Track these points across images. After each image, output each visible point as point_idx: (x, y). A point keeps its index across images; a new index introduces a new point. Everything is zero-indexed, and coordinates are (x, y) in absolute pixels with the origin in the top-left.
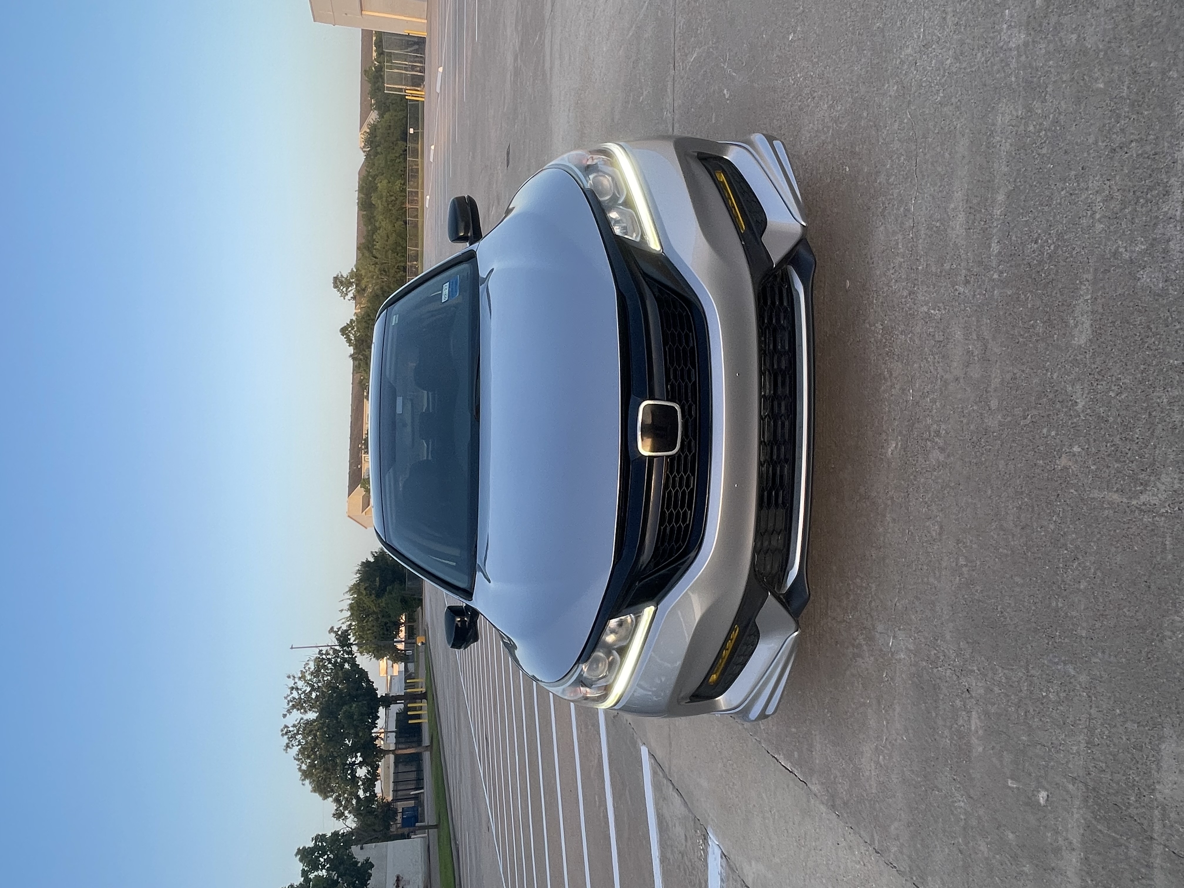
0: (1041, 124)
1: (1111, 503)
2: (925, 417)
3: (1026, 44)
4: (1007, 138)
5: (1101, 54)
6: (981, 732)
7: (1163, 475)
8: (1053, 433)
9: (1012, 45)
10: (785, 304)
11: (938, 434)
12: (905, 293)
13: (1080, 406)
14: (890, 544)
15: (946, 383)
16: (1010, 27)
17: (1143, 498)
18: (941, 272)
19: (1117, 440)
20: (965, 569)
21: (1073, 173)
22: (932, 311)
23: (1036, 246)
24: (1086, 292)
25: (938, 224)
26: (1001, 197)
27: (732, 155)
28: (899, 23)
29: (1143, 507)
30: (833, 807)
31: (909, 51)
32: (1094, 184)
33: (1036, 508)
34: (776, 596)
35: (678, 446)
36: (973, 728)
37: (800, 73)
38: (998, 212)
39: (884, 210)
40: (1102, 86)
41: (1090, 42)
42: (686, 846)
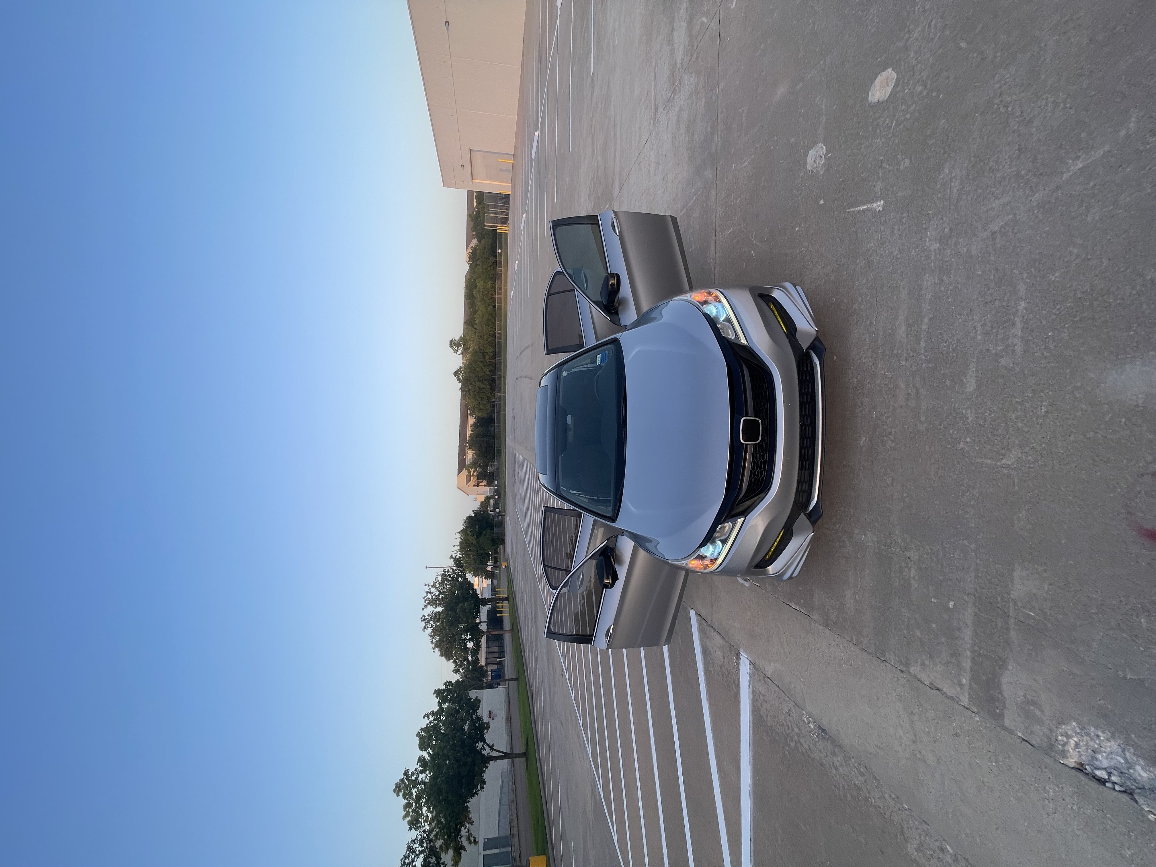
0: (948, 288)
1: (986, 464)
2: (883, 425)
3: (939, 249)
4: (929, 292)
5: (980, 259)
6: (917, 578)
7: (1013, 451)
8: (956, 433)
9: (932, 248)
10: (809, 369)
11: (890, 433)
12: (871, 364)
13: (970, 419)
14: (862, 489)
15: (895, 409)
16: (930, 240)
17: (1003, 461)
18: (892, 355)
19: (990, 435)
20: (907, 500)
21: (965, 312)
22: (887, 373)
23: (945, 345)
24: (973, 367)
25: (890, 331)
26: (926, 320)
27: (777, 294)
28: (866, 231)
29: (1003, 466)
30: (827, 626)
32: (976, 318)
33: (946, 468)
34: (805, 514)
35: (760, 439)
36: (912, 576)
37: (803, 248)
38: (924, 327)
39: (857, 322)
40: (980, 273)
41: (974, 252)
42: (724, 662)
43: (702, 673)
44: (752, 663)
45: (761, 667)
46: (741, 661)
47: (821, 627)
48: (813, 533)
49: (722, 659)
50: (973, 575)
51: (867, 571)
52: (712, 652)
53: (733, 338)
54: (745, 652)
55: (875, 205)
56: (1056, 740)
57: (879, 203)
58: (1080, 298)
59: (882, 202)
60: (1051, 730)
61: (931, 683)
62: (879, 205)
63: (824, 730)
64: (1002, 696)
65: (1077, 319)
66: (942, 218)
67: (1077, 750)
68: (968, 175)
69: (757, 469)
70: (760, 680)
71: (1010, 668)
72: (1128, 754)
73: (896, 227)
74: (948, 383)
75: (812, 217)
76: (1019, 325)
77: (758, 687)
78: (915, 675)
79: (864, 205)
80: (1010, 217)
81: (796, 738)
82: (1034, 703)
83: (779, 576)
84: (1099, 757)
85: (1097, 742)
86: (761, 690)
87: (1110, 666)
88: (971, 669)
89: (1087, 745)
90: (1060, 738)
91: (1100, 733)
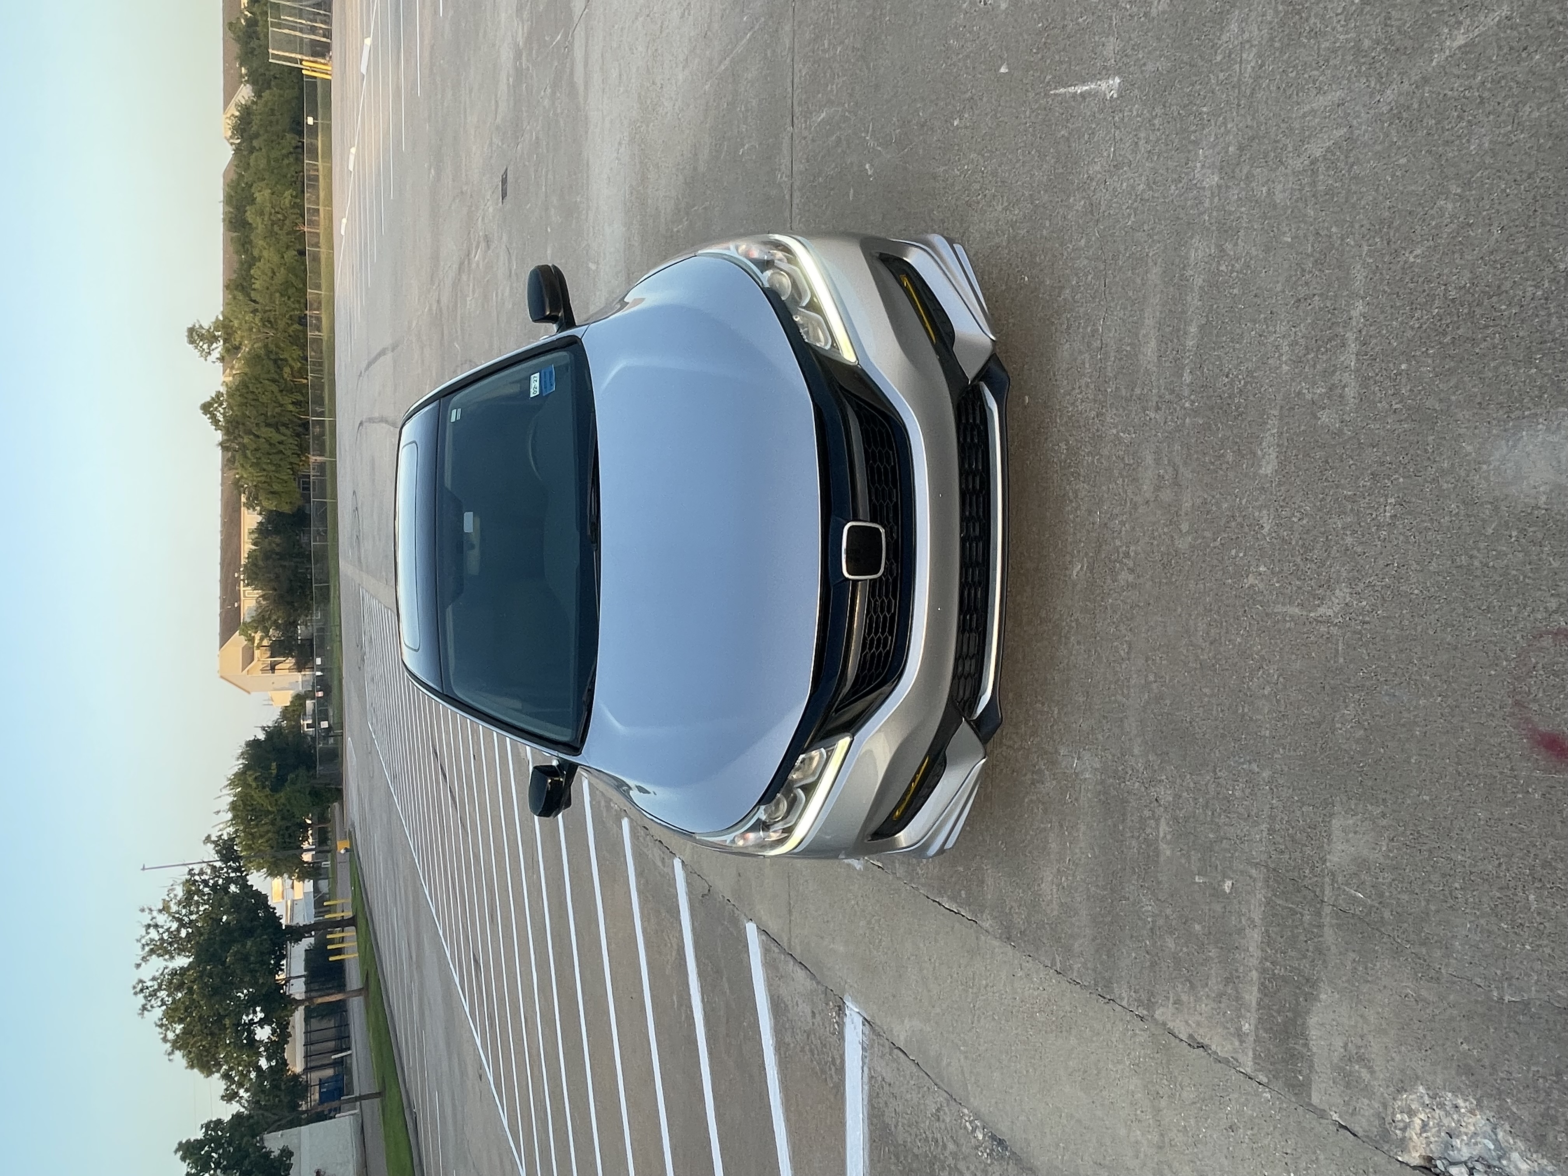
0: (1233, 266)
1: (1292, 616)
2: (1113, 538)
3: (1219, 187)
4: (1200, 273)
5: (1289, 212)
6: (1169, 837)
7: (1337, 591)
8: (1241, 555)
9: (1206, 184)
10: (978, 422)
11: (1127, 555)
12: (1093, 414)
13: (1266, 530)
14: (1075, 666)
15: (1135, 507)
16: (1202, 167)
17: (1321, 610)
18: (1131, 396)
19: (1299, 560)
20: (1154, 686)
21: (1262, 316)
22: (1122, 434)
23: (1227, 380)
24: (1273, 426)
25: (1128, 348)
26: (1193, 329)
27: (915, 258)
28: (1086, 137)
29: (1321, 619)
30: (1009, 939)
31: (1098, 168)
32: (1282, 328)
33: (1224, 624)
34: (968, 722)
35: (882, 570)
36: (1161, 835)
37: (968, 164)
38: (1190, 343)
39: (1068, 328)
40: (1290, 240)
41: (1279, 197)
42: (813, 1024)
43: (772, 1049)
44: (869, 1022)
45: (885, 1028)
46: (847, 1020)
47: (996, 943)
48: (984, 760)
49: (809, 1019)
50: (1264, 826)
51: (1083, 828)
52: (790, 1007)
53: (828, 347)
54: (856, 1001)
55: (1104, 86)
56: (1394, 1121)
57: (1111, 82)
58: (1453, 301)
59: (1117, 80)
60: (1385, 1106)
61: (1191, 1036)
62: (1111, 86)
63: (1001, 1142)
64: (1309, 1050)
65: (1448, 339)
66: (1225, 123)
67: (1424, 1135)
68: (1272, 39)
69: (876, 634)
70: (882, 1056)
71: (1323, 996)
72: (1501, 1135)
73: (1142, 135)
74: (1230, 457)
75: (985, 99)
76: (1353, 347)
77: (879, 1069)
78: (1164, 1024)
79: (1084, 82)
80: (1343, 131)
81: (950, 1161)
82: (1361, 1059)
83: (919, 850)
84: (1457, 1142)
85: (1455, 1117)
86: (884, 1075)
87: (1478, 981)
88: (1259, 1004)
89: (1439, 1125)
90: (1399, 1117)
91: (1460, 1102)
